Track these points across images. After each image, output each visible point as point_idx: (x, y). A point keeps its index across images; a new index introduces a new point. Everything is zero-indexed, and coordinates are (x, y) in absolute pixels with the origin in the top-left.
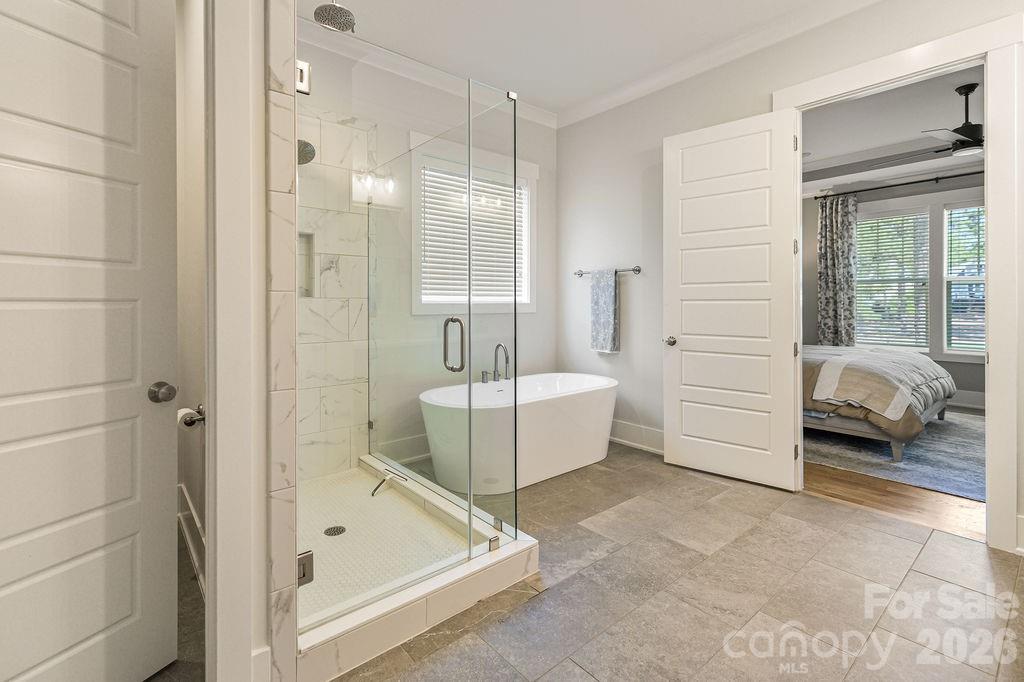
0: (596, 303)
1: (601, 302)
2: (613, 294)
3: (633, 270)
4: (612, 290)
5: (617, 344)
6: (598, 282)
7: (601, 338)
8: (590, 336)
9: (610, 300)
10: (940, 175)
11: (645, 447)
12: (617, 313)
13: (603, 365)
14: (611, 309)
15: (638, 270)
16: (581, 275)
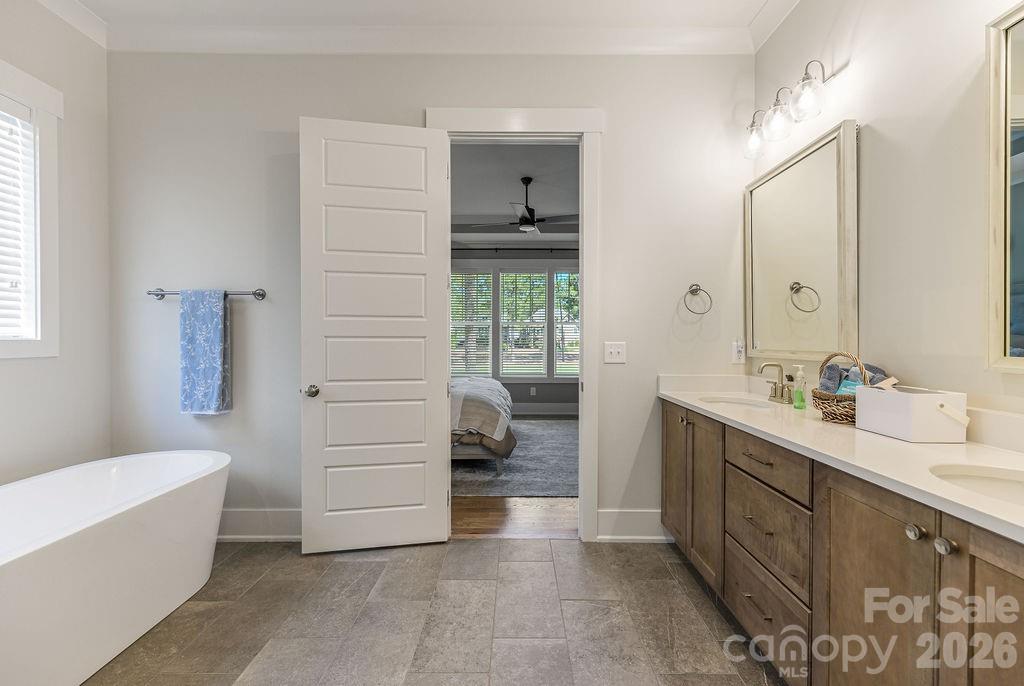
0: (191, 340)
1: (200, 339)
2: (221, 326)
3: (254, 294)
4: (218, 321)
5: (228, 399)
6: (194, 308)
7: (199, 394)
8: (180, 393)
9: (217, 337)
10: (498, 246)
11: (271, 538)
12: (227, 356)
13: (204, 432)
14: (218, 349)
15: (261, 295)
16: (161, 295)
